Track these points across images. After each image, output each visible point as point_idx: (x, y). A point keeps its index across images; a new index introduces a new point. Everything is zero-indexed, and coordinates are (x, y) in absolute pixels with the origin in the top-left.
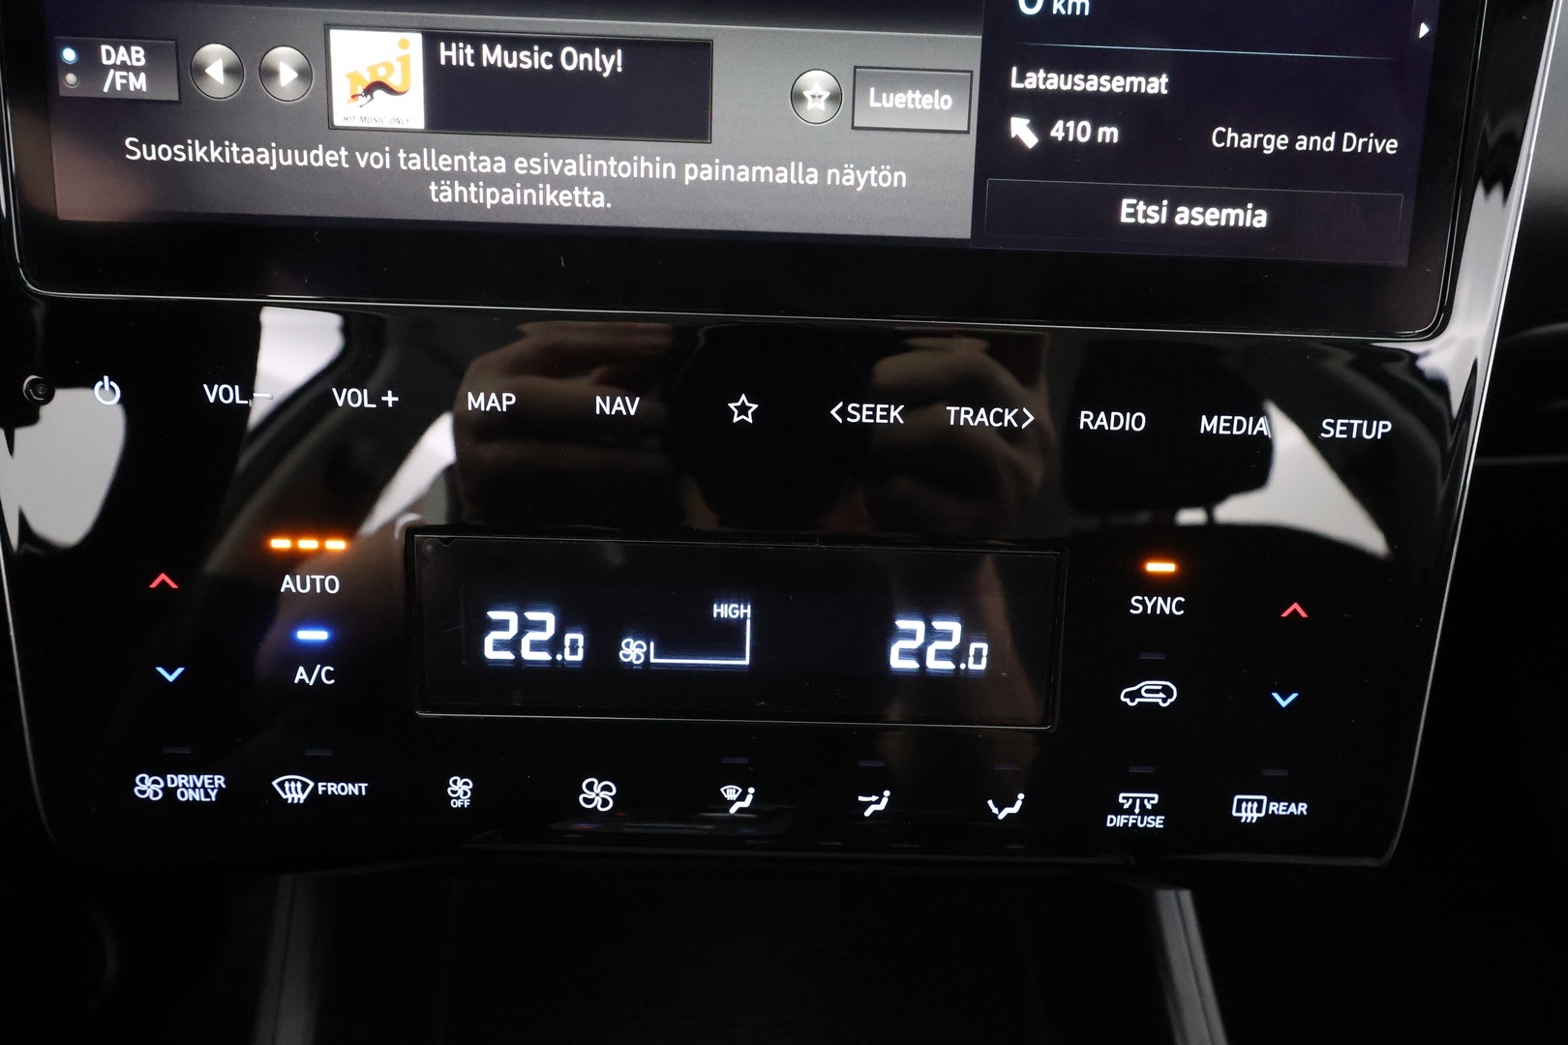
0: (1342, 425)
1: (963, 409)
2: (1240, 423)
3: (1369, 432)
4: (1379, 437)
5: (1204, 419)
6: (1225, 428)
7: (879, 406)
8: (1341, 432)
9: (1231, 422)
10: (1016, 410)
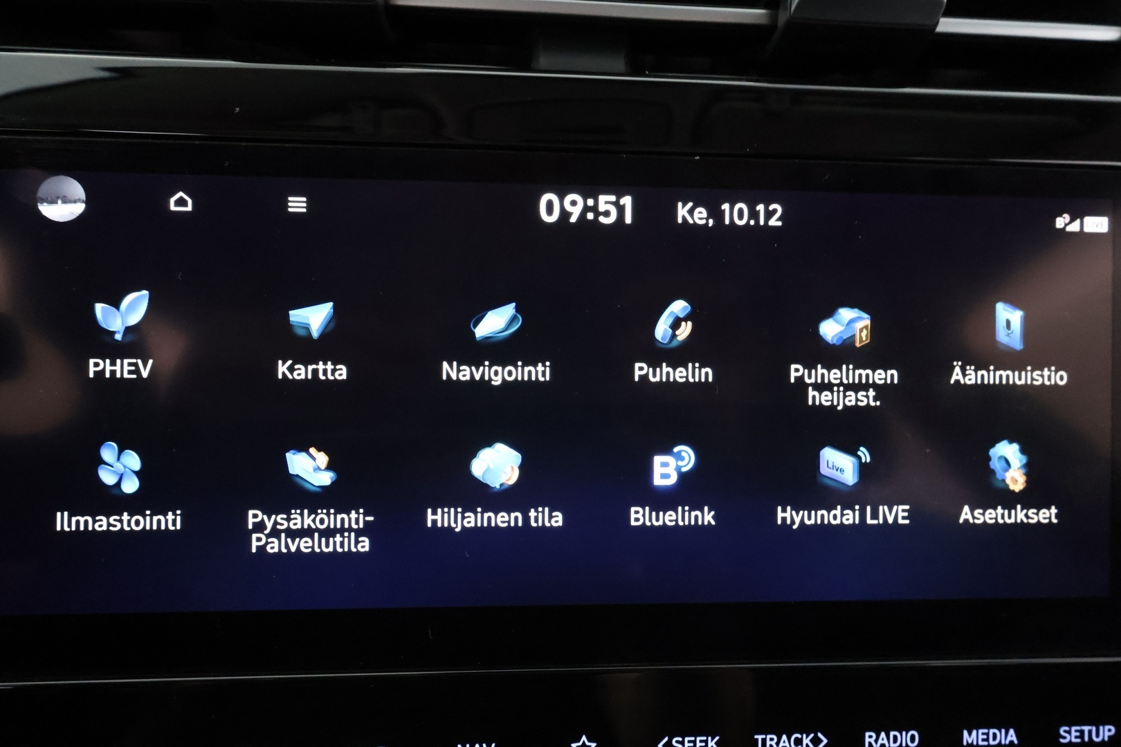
0: (1076, 731)
1: (769, 737)
2: (995, 735)
3: (1097, 736)
4: (1106, 739)
5: (965, 733)
6: (983, 740)
7: (699, 739)
8: (1076, 737)
9: (987, 734)
10: (812, 735)
